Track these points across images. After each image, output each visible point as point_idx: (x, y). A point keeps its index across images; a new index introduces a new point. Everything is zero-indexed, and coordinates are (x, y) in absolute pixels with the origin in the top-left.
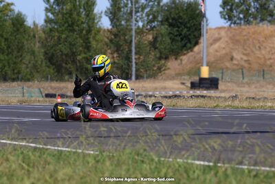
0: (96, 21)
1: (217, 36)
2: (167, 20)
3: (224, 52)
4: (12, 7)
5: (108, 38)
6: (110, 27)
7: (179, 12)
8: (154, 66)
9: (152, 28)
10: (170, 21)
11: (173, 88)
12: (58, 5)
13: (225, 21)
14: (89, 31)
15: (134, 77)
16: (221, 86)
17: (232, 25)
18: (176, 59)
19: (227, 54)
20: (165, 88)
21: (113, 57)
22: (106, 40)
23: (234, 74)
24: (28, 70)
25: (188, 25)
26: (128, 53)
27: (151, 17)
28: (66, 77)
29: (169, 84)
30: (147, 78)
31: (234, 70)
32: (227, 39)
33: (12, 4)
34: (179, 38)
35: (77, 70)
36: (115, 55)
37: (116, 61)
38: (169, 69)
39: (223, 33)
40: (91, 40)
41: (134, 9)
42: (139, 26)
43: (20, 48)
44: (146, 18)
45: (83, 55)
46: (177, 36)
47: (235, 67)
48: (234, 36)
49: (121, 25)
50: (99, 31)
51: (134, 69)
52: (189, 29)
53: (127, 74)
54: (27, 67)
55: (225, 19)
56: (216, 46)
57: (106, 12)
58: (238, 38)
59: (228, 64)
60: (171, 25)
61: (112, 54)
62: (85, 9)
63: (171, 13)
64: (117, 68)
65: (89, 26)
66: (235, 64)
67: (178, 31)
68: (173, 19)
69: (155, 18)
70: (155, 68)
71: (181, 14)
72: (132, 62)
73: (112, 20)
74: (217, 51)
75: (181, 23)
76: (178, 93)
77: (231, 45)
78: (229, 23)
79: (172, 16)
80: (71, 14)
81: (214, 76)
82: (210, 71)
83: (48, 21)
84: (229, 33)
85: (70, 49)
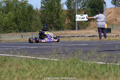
0: (61, 7)
1: (110, 11)
2: (90, 5)
3: (113, 17)
4: (28, 2)
5: (66, 13)
6: (67, 9)
7: (95, 2)
8: (85, 24)
9: (84, 9)
10: (91, 6)
11: (93, 33)
12: (46, 1)
13: (113, 5)
14: (59, 11)
15: (77, 29)
16: (112, 31)
17: (116, 7)
18: (94, 21)
19: (114, 18)
20: (89, 33)
21: (68, 21)
22: (66, 14)
23: (117, 26)
24: (35, 27)
25: (98, 7)
26: (74, 19)
27: (83, 4)
28: (50, 30)
29: (91, 31)
30: (82, 29)
31: (117, 25)
32: (114, 12)
33: (27, 1)
34: (95, 13)
35: (54, 27)
36: (69, 20)
37: (70, 22)
38: (91, 25)
39: (112, 10)
40: (60, 14)
41: (76, 1)
42: (78, 8)
43: (31, 19)
44: (81, 5)
45: (56, 21)
46: (94, 11)
47: (118, 23)
48: (117, 11)
49: (71, 8)
50: (63, 10)
51: (77, 26)
52: (99, 9)
53: (74, 27)
54: (34, 26)
55: (113, 4)
56: (110, 15)
57: (65, 3)
58: (118, 12)
59: (115, 22)
60: (91, 7)
61: (68, 20)
62: (57, 2)
63: (91, 2)
64: (70, 25)
65: (58, 9)
66: (117, 22)
67: (94, 10)
68: (92, 5)
69: (85, 5)
70: (85, 25)
71: (95, 3)
72: (76, 23)
73: (67, 6)
74: (110, 17)
75: (95, 6)
76: (95, 35)
77: (116, 15)
78: (115, 6)
79: (92, 4)
80: (51, 4)
81: (109, 27)
82: (107, 25)
83: (42, 7)
84: (115, 10)
85: (51, 18)
